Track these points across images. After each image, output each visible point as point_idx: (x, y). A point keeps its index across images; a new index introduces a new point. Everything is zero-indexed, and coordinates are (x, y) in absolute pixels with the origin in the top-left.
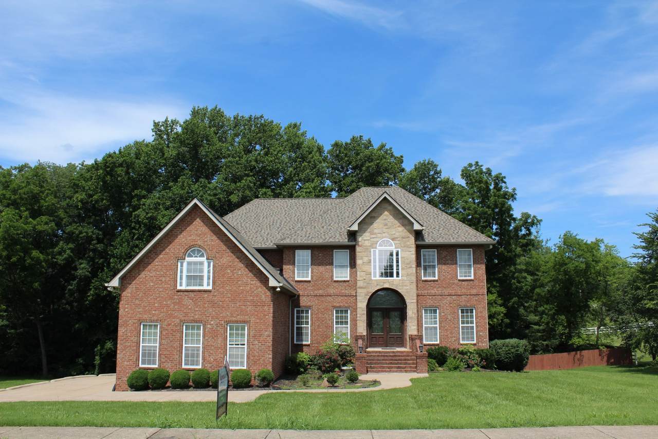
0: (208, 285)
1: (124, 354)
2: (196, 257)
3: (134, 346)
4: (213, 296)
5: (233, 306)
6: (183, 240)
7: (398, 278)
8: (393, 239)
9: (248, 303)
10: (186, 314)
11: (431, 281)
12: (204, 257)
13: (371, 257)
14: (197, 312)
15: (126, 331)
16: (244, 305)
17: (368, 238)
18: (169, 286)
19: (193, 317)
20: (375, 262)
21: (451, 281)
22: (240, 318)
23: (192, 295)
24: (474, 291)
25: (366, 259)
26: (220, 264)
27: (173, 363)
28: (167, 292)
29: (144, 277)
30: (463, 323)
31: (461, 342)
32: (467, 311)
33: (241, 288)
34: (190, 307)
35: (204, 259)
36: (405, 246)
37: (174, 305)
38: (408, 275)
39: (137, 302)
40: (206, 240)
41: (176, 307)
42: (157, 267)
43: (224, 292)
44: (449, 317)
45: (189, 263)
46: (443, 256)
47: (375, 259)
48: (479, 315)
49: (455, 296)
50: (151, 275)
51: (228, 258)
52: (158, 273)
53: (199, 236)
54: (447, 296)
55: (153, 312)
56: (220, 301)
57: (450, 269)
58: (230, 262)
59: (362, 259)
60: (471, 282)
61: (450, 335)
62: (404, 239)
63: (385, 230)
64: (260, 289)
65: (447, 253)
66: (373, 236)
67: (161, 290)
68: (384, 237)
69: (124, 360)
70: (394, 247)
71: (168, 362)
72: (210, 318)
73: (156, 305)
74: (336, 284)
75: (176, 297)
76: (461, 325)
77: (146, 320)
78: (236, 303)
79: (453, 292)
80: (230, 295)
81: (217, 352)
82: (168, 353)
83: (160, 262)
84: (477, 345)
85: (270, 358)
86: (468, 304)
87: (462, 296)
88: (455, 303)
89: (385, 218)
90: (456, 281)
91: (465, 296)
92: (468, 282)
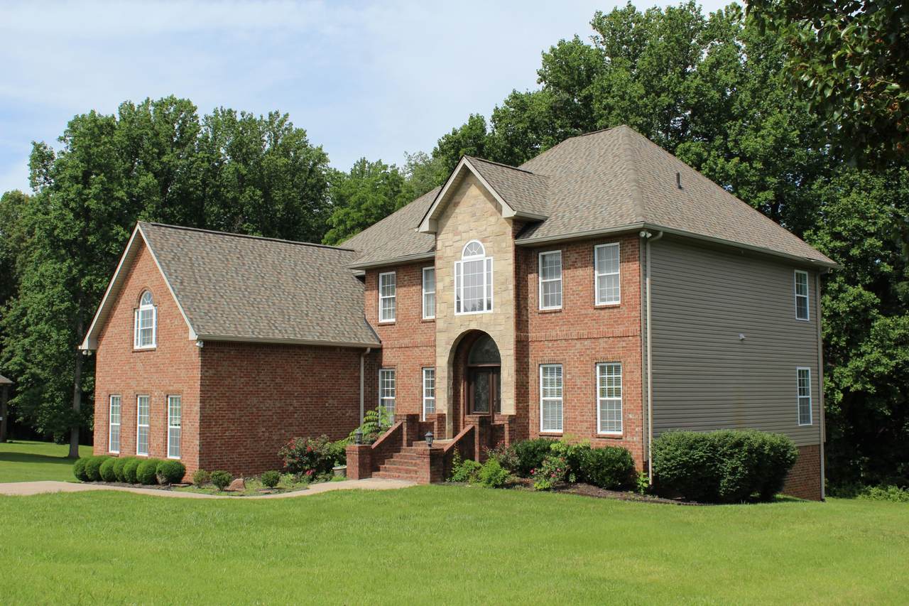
2: (148, 303)
4: (157, 356)
7: (489, 311)
8: (483, 241)
11: (551, 312)
12: (153, 303)
13: (453, 276)
17: (451, 243)
18: (127, 345)
20: (458, 285)
21: (583, 312)
23: (142, 356)
24: (619, 330)
25: (447, 280)
26: (162, 312)
27: (129, 449)
28: (126, 354)
29: (111, 335)
30: (603, 394)
31: (600, 432)
32: (610, 368)
33: (177, 345)
35: (152, 306)
36: (499, 251)
37: (131, 370)
38: (502, 305)
40: (153, 279)
41: (132, 373)
42: (119, 321)
43: (164, 351)
44: (579, 382)
45: (143, 313)
46: (570, 263)
47: (458, 279)
48: (628, 378)
49: (589, 341)
52: (120, 328)
53: (148, 275)
54: (576, 341)
55: (117, 381)
57: (580, 288)
59: (442, 280)
60: (615, 310)
61: (579, 418)
62: (498, 238)
63: (473, 225)
65: (576, 255)
66: (458, 238)
68: (471, 238)
70: (484, 255)
74: (423, 326)
75: (132, 360)
76: (599, 398)
77: (111, 392)
79: (585, 333)
82: (126, 435)
83: (121, 313)
84: (624, 438)
86: (610, 357)
87: (601, 340)
88: (589, 355)
89: (472, 202)
90: (591, 311)
91: (605, 339)
92: (611, 310)
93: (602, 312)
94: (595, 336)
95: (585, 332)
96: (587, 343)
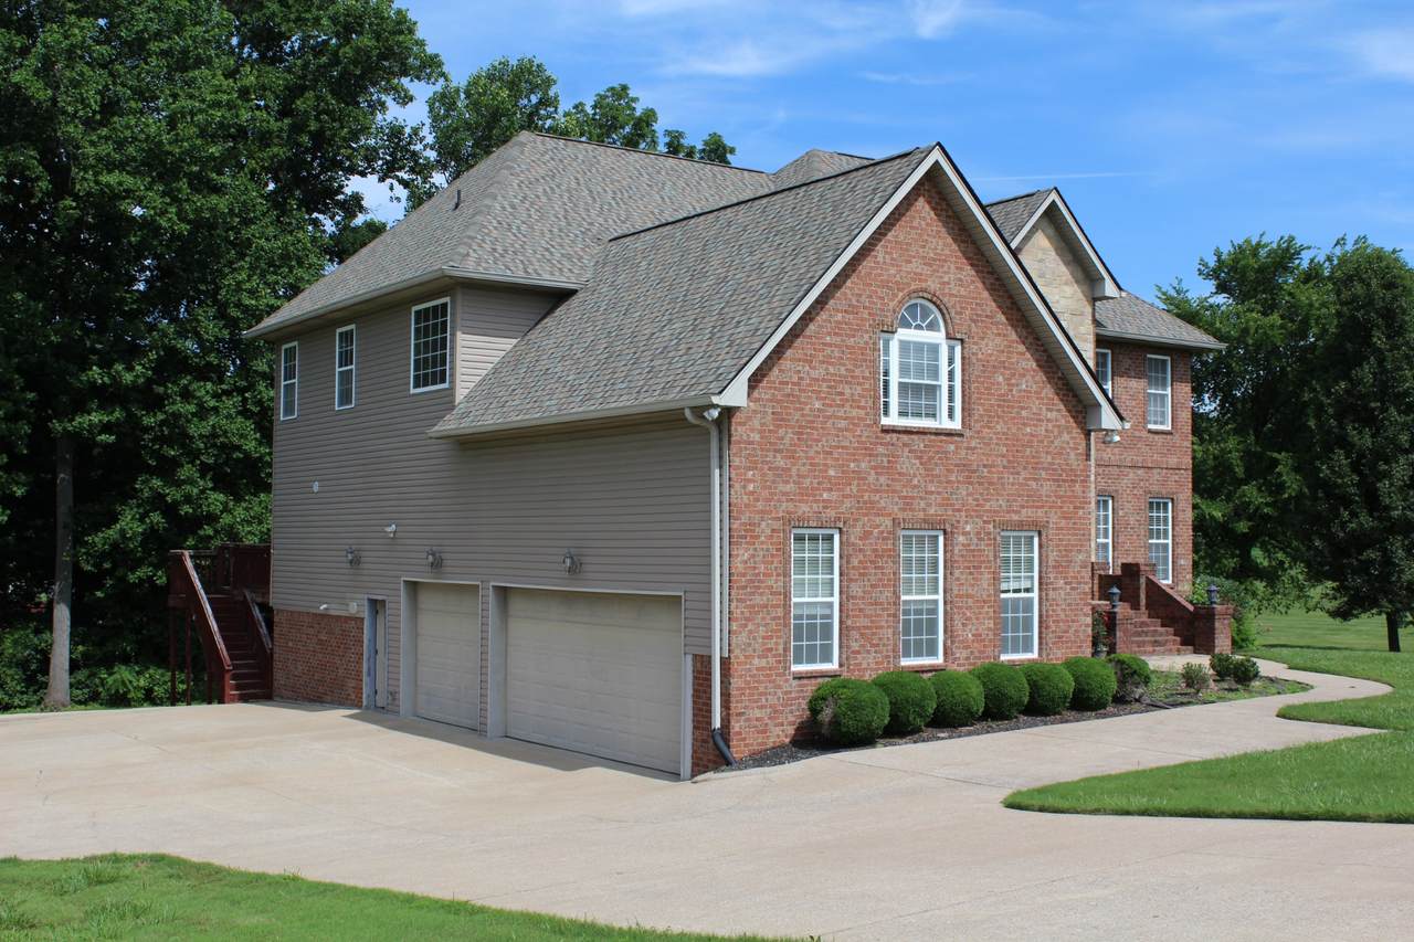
0: (951, 416)
1: (750, 632)
2: (919, 327)
3: (778, 606)
4: (968, 448)
5: (1011, 480)
6: (892, 272)
9: (1043, 473)
10: (908, 504)
12: (939, 330)
14: (933, 497)
15: (753, 556)
16: (1035, 480)
18: (862, 412)
19: (924, 510)
21: (1136, 433)
22: (1026, 514)
23: (918, 443)
24: (1173, 460)
26: (980, 356)
27: (881, 652)
28: (858, 433)
29: (795, 379)
32: (1158, 506)
33: (1028, 430)
34: (915, 482)
35: (938, 337)
37: (877, 473)
39: (780, 462)
40: (946, 279)
41: (882, 479)
42: (828, 351)
43: (991, 439)
44: (1130, 519)
45: (904, 346)
46: (1123, 370)
48: (1180, 518)
49: (1142, 471)
50: (814, 374)
51: (1000, 339)
52: (831, 370)
53: (930, 265)
54: (1129, 469)
55: (825, 496)
56: (985, 466)
57: (1134, 403)
58: (1003, 352)
60: (1168, 437)
62: (1074, 318)
64: (1066, 437)
65: (1129, 361)
67: (842, 424)
69: (750, 651)
71: (868, 652)
72: (963, 514)
73: (832, 472)
75: (881, 449)
77: (801, 522)
78: (1018, 473)
80: (1005, 449)
81: (980, 613)
82: (866, 622)
83: (835, 334)
85: (1087, 625)
86: (1164, 492)
87: (1155, 471)
88: (1142, 488)
89: (1040, 256)
90: (1145, 434)
91: (1159, 470)
92: (1165, 436)
93: (1156, 437)
94: (1150, 465)
95: (1140, 459)
96: (1140, 472)
